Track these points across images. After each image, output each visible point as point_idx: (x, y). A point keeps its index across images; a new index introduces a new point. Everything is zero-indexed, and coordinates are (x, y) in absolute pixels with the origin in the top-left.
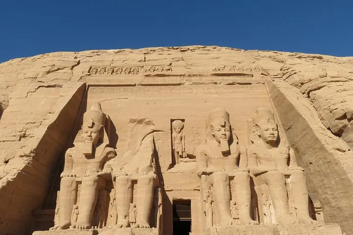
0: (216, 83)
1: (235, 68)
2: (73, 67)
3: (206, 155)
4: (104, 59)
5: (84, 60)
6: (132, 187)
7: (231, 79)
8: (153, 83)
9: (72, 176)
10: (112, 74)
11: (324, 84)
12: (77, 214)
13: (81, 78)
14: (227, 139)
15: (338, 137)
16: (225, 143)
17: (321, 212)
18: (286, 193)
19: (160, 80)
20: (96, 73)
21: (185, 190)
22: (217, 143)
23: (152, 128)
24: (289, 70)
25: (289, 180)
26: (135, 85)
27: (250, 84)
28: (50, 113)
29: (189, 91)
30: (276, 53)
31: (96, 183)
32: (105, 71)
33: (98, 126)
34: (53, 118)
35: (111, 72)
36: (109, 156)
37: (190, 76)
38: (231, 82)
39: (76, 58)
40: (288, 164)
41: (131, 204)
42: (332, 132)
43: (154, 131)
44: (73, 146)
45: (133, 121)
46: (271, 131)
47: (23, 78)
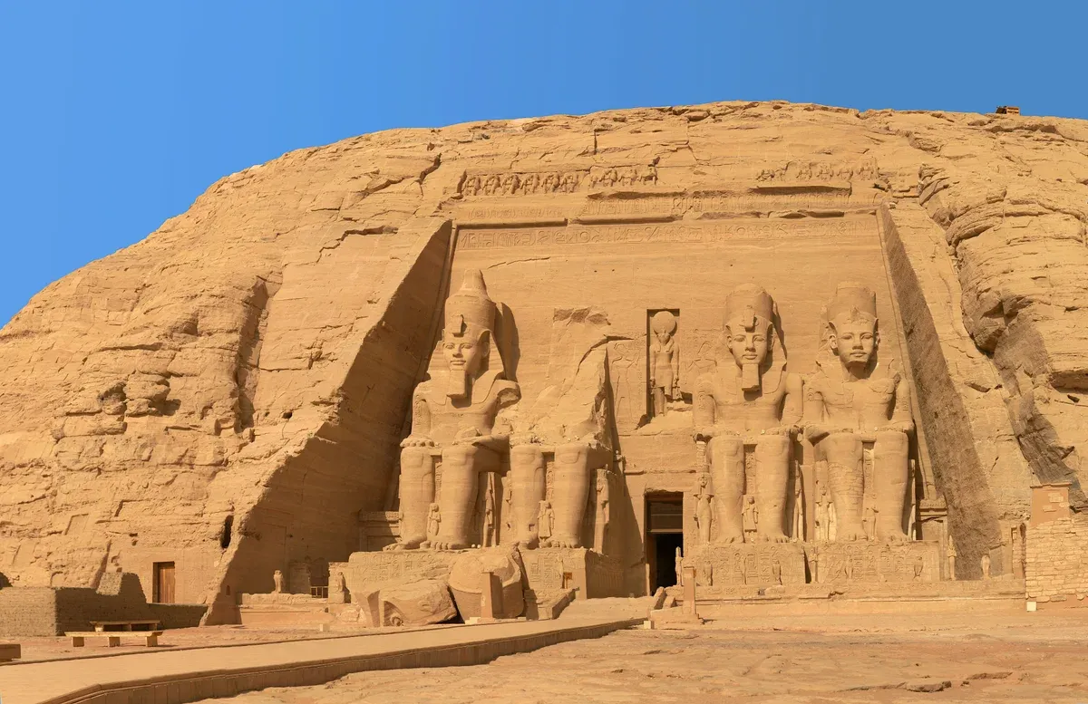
0: (758, 215)
1: (813, 169)
2: (424, 174)
3: (712, 396)
4: (498, 151)
5: (450, 155)
6: (544, 467)
7: (796, 202)
8: (609, 217)
9: (423, 445)
10: (513, 193)
11: (989, 222)
12: (439, 521)
13: (440, 207)
14: (758, 360)
15: (985, 357)
16: (751, 368)
17: (945, 519)
18: (860, 479)
19: (625, 209)
20: (477, 190)
21: (670, 472)
22: (737, 368)
23: (605, 330)
24: (936, 177)
25: (872, 452)
26: (564, 223)
27: (841, 215)
28: (370, 302)
29: (692, 237)
30: (939, 116)
31: (471, 460)
32: (499, 186)
33: (476, 330)
34: (375, 315)
35: (511, 187)
36: (504, 399)
37: (697, 195)
38: (795, 211)
39: (431, 147)
40: (889, 415)
41: (542, 502)
42: (975, 343)
43: (609, 339)
44: (427, 377)
45: (561, 315)
46: (857, 341)
47: (309, 210)
